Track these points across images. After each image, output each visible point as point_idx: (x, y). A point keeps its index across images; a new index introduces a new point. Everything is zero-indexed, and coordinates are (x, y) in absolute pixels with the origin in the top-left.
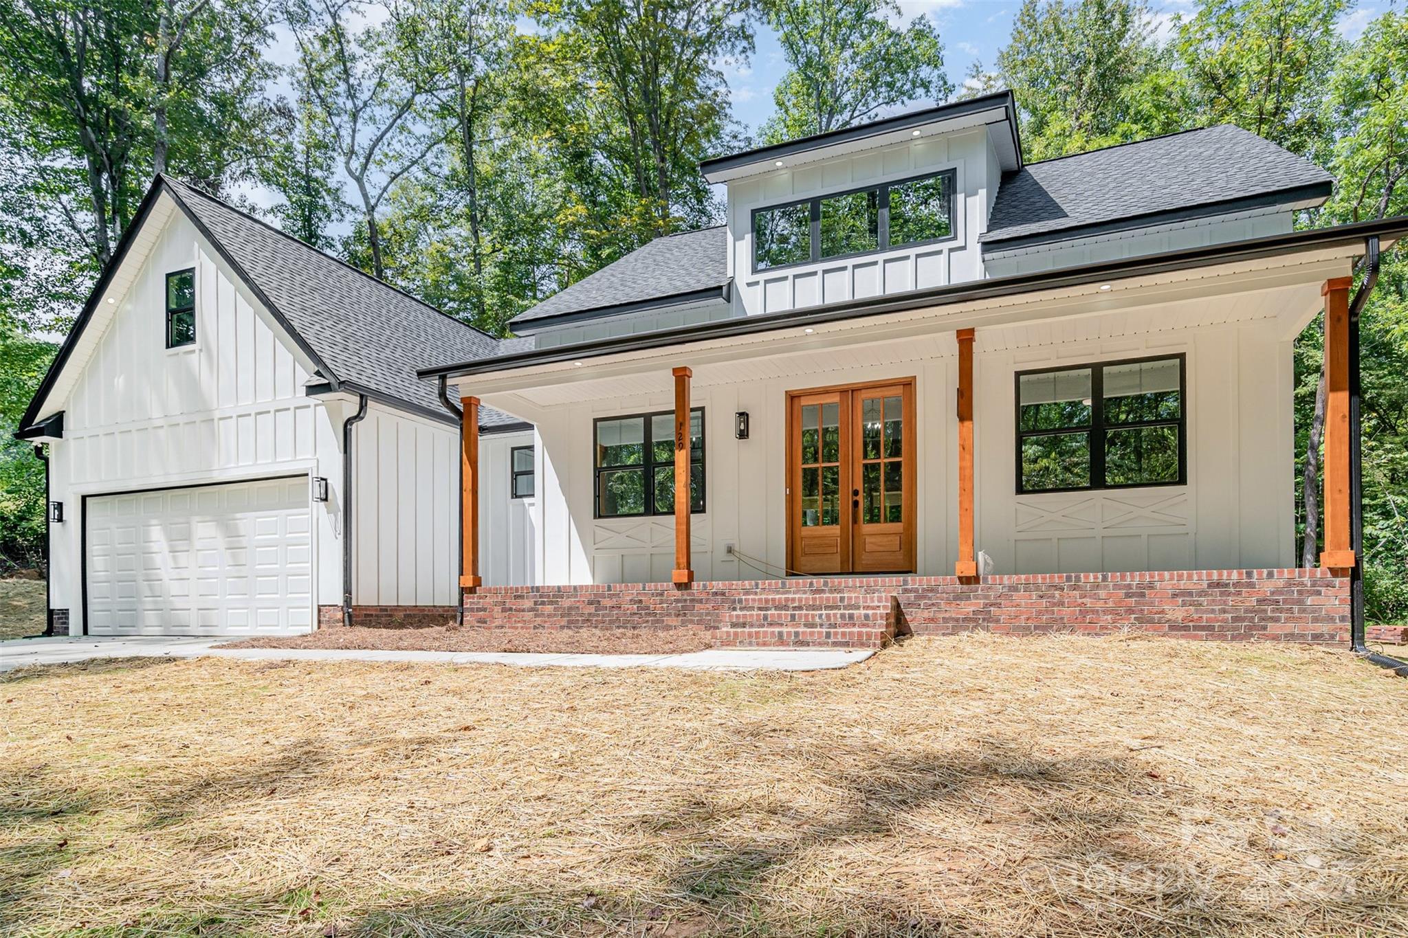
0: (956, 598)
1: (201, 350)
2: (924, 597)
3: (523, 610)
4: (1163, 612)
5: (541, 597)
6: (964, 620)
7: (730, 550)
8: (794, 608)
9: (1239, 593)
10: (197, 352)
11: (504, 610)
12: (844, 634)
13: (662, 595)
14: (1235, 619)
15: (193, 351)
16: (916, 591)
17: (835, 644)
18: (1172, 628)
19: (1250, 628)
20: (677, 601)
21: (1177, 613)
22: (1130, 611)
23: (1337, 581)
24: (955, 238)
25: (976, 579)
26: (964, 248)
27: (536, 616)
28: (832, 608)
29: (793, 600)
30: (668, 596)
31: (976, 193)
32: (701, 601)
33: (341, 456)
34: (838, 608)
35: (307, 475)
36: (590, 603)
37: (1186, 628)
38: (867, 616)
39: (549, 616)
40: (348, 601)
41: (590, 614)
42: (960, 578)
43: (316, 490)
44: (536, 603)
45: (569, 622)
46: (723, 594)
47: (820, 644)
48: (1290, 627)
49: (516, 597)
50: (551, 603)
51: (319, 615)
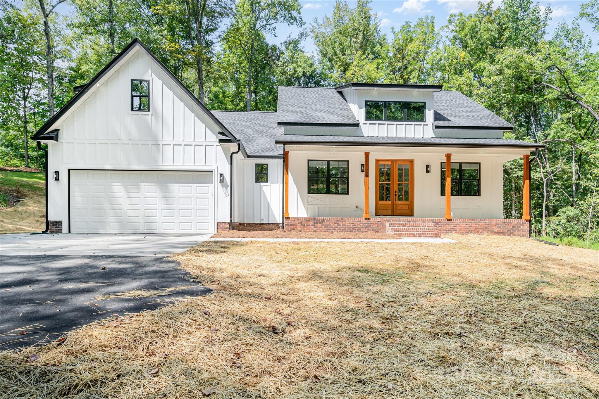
0: (446, 225)
1: (152, 115)
2: (438, 224)
3: (309, 225)
4: (493, 229)
5: (316, 221)
6: (448, 230)
7: (357, 207)
8: (408, 226)
9: (508, 225)
10: (150, 115)
11: (302, 225)
12: (432, 234)
13: (360, 221)
14: (508, 231)
15: (148, 115)
16: (436, 222)
17: (429, 237)
18: (495, 233)
19: (511, 233)
20: (366, 223)
21: (496, 229)
22: (486, 229)
23: (527, 222)
24: (425, 122)
25: (451, 220)
26: (427, 125)
27: (314, 227)
28: (418, 227)
29: (408, 224)
30: (363, 222)
31: (431, 110)
32: (373, 224)
33: (230, 166)
34: (420, 227)
35: (212, 171)
36: (335, 223)
37: (498, 233)
38: (433, 229)
39: (319, 227)
40: (231, 221)
41: (335, 227)
42: (447, 219)
43: (216, 178)
44: (314, 223)
45: (327, 230)
46: (381, 222)
47: (425, 237)
48: (519, 233)
49: (306, 221)
50: (320, 223)
51: (217, 226)
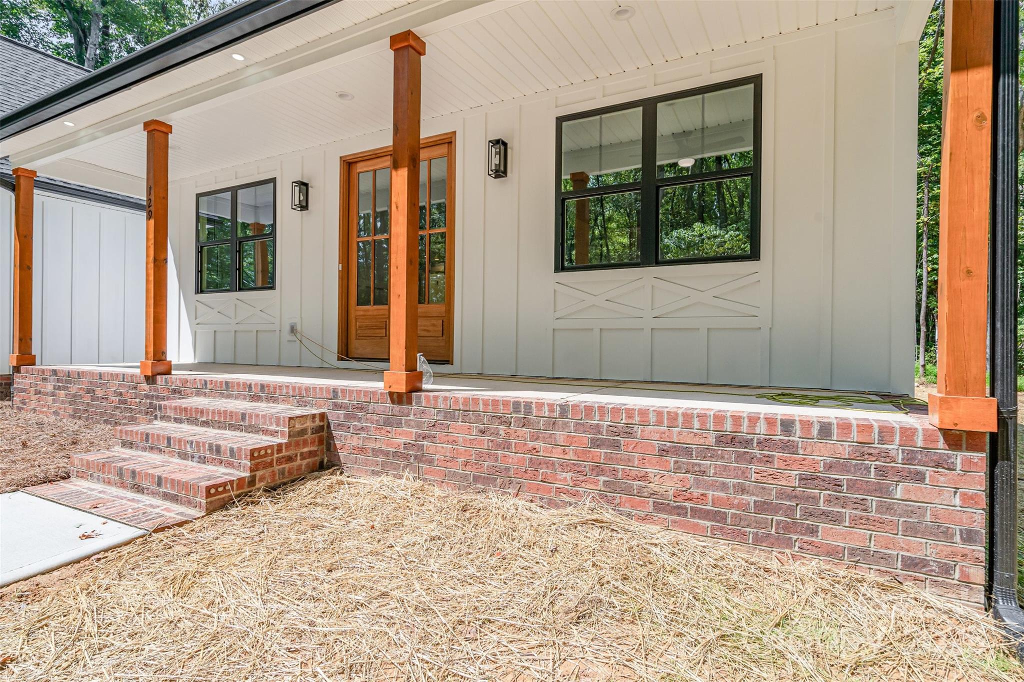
2: (354, 417)
4: (645, 478)
6: (395, 455)
7: (293, 330)
9: (769, 460)
14: (761, 507)
16: (346, 408)
19: (787, 528)
21: (666, 483)
22: (598, 470)
23: (959, 458)
25: (409, 398)
37: (681, 511)
42: (391, 395)
